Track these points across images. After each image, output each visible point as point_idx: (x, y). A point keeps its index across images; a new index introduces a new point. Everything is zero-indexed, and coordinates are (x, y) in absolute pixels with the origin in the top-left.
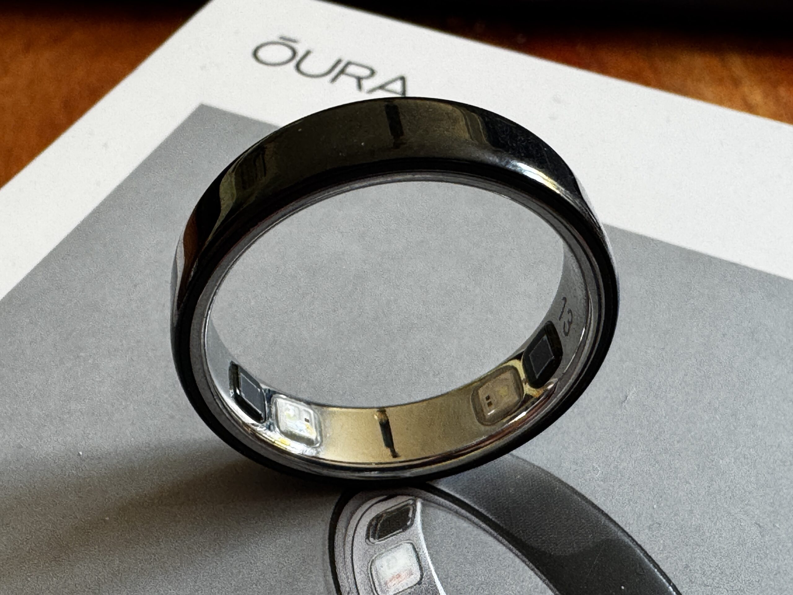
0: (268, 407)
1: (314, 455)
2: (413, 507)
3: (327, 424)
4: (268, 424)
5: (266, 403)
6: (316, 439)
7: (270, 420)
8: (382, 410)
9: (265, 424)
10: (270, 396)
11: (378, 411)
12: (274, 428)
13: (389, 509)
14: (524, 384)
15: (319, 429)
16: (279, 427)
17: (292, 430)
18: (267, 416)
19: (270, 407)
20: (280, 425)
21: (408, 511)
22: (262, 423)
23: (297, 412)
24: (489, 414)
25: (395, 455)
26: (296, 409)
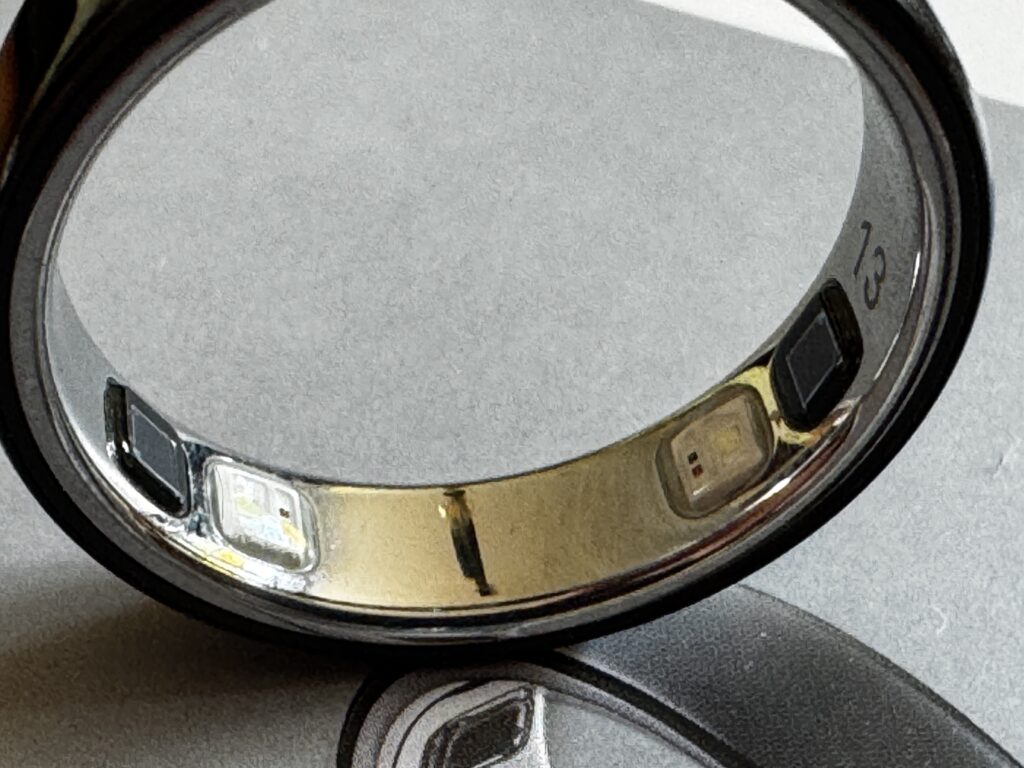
0: (195, 481)
1: (300, 589)
2: (527, 706)
3: (332, 521)
4: (196, 519)
5: (190, 473)
6: (306, 553)
7: (200, 510)
8: (456, 493)
9: (187, 520)
10: (200, 458)
11: (446, 494)
12: (210, 529)
13: (471, 710)
14: (774, 423)
15: (311, 533)
16: (220, 529)
17: (249, 534)
18: (193, 502)
19: (199, 485)
20: (223, 522)
21: (515, 714)
22: (181, 517)
23: (262, 495)
24: (696, 493)
25: (485, 590)
26: (260, 486)
